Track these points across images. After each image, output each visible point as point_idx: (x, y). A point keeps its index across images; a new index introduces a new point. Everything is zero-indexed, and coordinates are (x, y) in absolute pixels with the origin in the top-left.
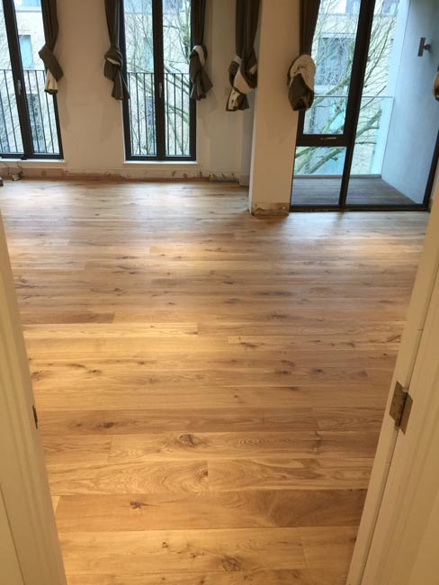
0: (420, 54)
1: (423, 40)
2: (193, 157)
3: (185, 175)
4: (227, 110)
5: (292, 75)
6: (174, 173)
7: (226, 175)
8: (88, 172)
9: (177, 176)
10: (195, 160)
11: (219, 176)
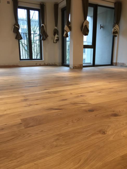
0: (100, 29)
1: (101, 25)
2: (41, 59)
3: (40, 64)
4: (54, 43)
5: (84, 25)
6: (36, 64)
7: (53, 63)
8: (6, 64)
9: (37, 65)
10: (42, 60)
11: (51, 64)
